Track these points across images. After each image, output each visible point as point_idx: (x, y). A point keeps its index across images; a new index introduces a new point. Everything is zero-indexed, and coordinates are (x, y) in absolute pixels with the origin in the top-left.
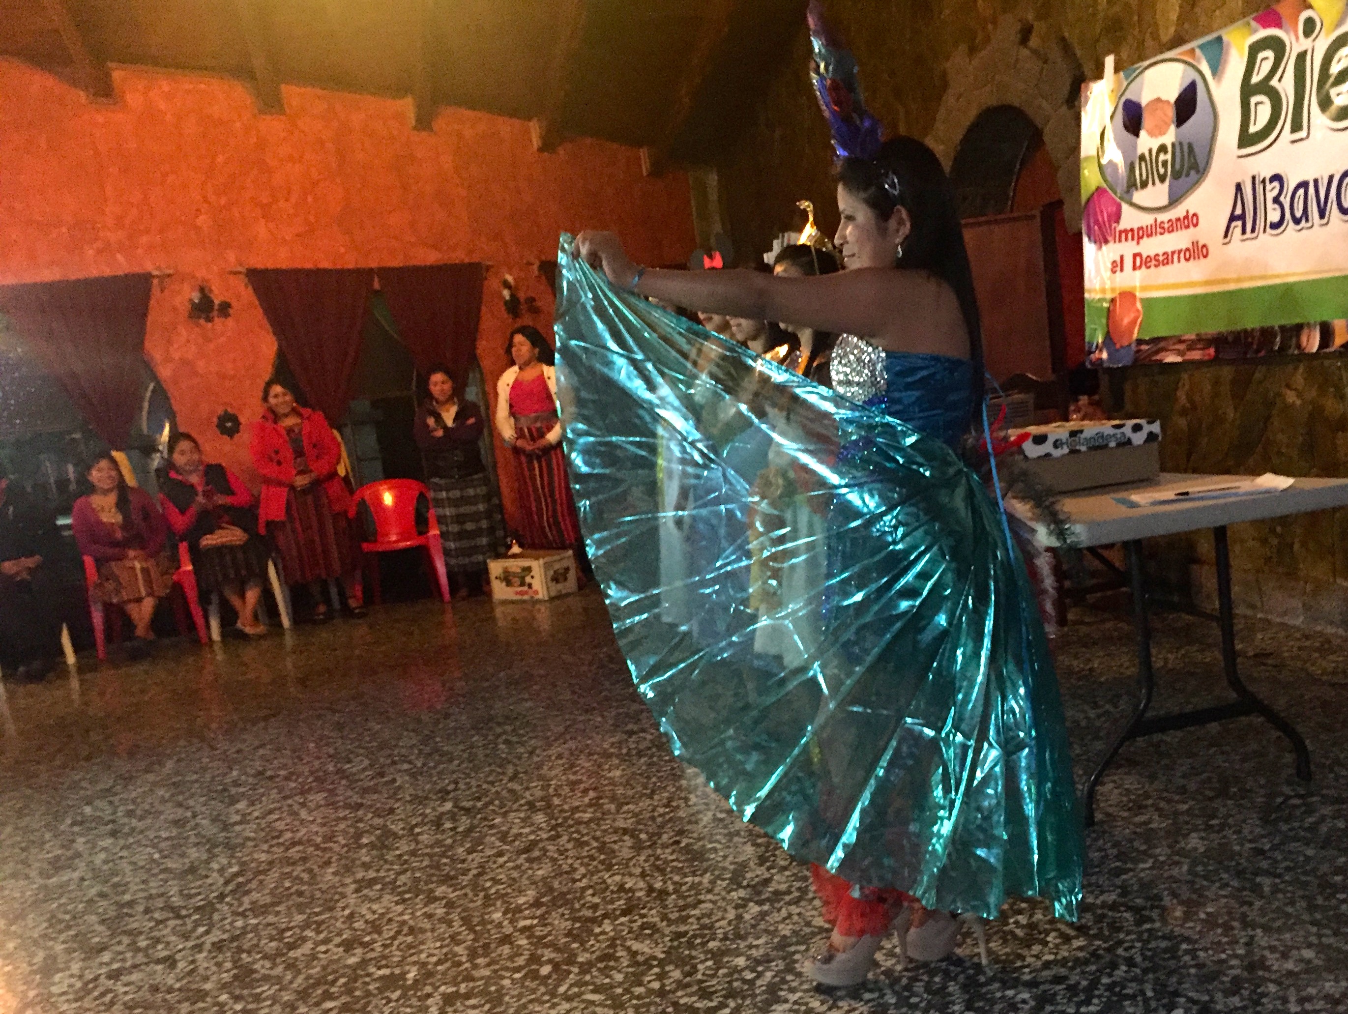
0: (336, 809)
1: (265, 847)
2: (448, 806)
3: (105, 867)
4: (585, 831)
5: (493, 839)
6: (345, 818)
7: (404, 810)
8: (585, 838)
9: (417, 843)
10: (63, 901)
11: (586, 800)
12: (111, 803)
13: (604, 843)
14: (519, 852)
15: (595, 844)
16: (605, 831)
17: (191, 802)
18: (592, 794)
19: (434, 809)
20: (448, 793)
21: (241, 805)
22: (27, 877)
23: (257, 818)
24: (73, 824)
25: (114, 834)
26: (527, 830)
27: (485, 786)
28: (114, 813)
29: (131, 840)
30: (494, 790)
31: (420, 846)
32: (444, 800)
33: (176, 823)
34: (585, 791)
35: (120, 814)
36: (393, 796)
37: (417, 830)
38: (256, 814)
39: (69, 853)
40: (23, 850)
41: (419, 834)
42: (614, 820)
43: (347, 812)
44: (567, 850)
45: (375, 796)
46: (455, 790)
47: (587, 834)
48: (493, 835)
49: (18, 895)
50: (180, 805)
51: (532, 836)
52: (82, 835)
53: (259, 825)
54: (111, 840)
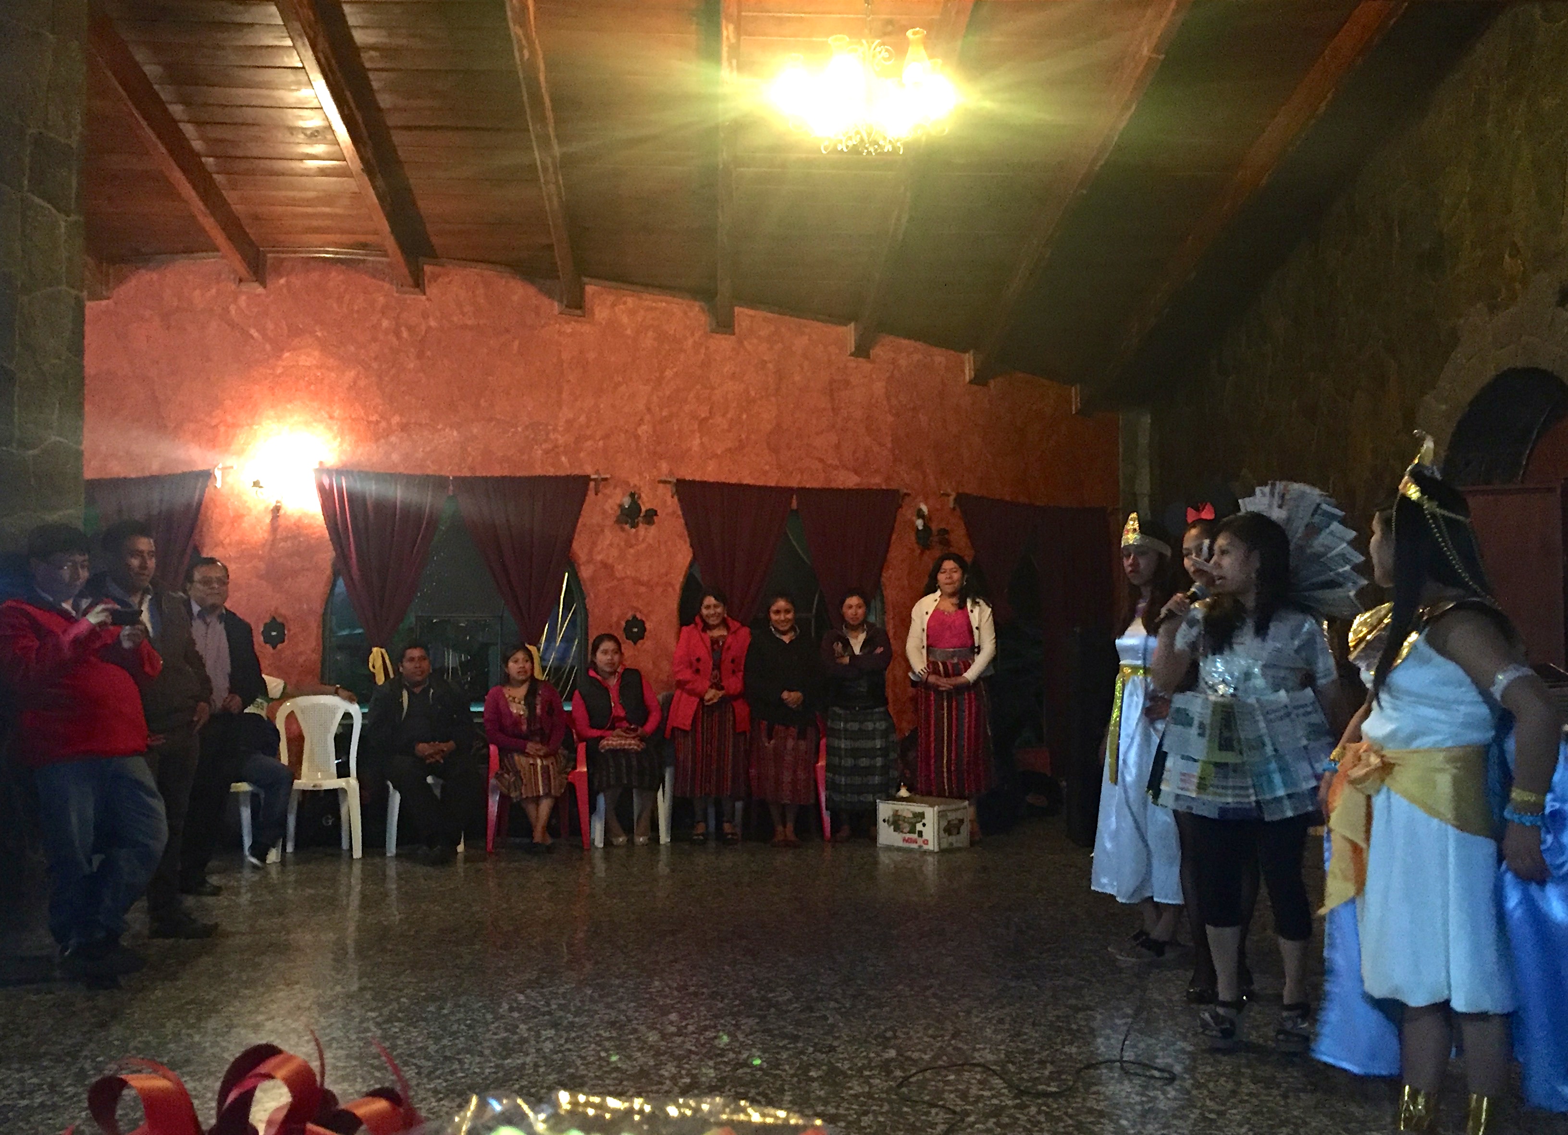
0: (773, 1036)
1: (711, 1063)
2: (892, 1053)
3: (555, 1057)
4: (1056, 1106)
5: (952, 1096)
6: (784, 1047)
7: (846, 1049)
8: (1056, 1113)
9: (871, 1086)
10: (525, 1083)
11: (1047, 1073)
12: (542, 995)
13: (1080, 1123)
14: (987, 1116)
15: (1070, 1122)
16: (1078, 1109)
17: (622, 1006)
18: (1050, 1068)
19: (878, 1055)
20: (888, 1039)
21: (673, 1017)
22: (481, 1054)
23: (694, 1033)
24: (511, 1009)
25: (555, 1025)
26: (987, 1093)
27: (926, 1039)
28: (548, 1004)
29: (573, 1035)
30: (938, 1045)
31: (874, 1089)
32: (886, 1048)
33: (612, 1024)
34: (1042, 1063)
35: (554, 1007)
36: (829, 1032)
37: (867, 1073)
38: (691, 1028)
39: (516, 1037)
40: (470, 1027)
41: (870, 1077)
42: (1084, 1099)
43: (786, 1042)
44: (1039, 1122)
45: (811, 1030)
46: (896, 1037)
47: (1058, 1109)
48: (951, 1092)
49: (477, 1070)
50: (609, 1006)
51: (995, 1101)
52: (524, 1022)
53: (698, 1039)
54: (553, 1032)
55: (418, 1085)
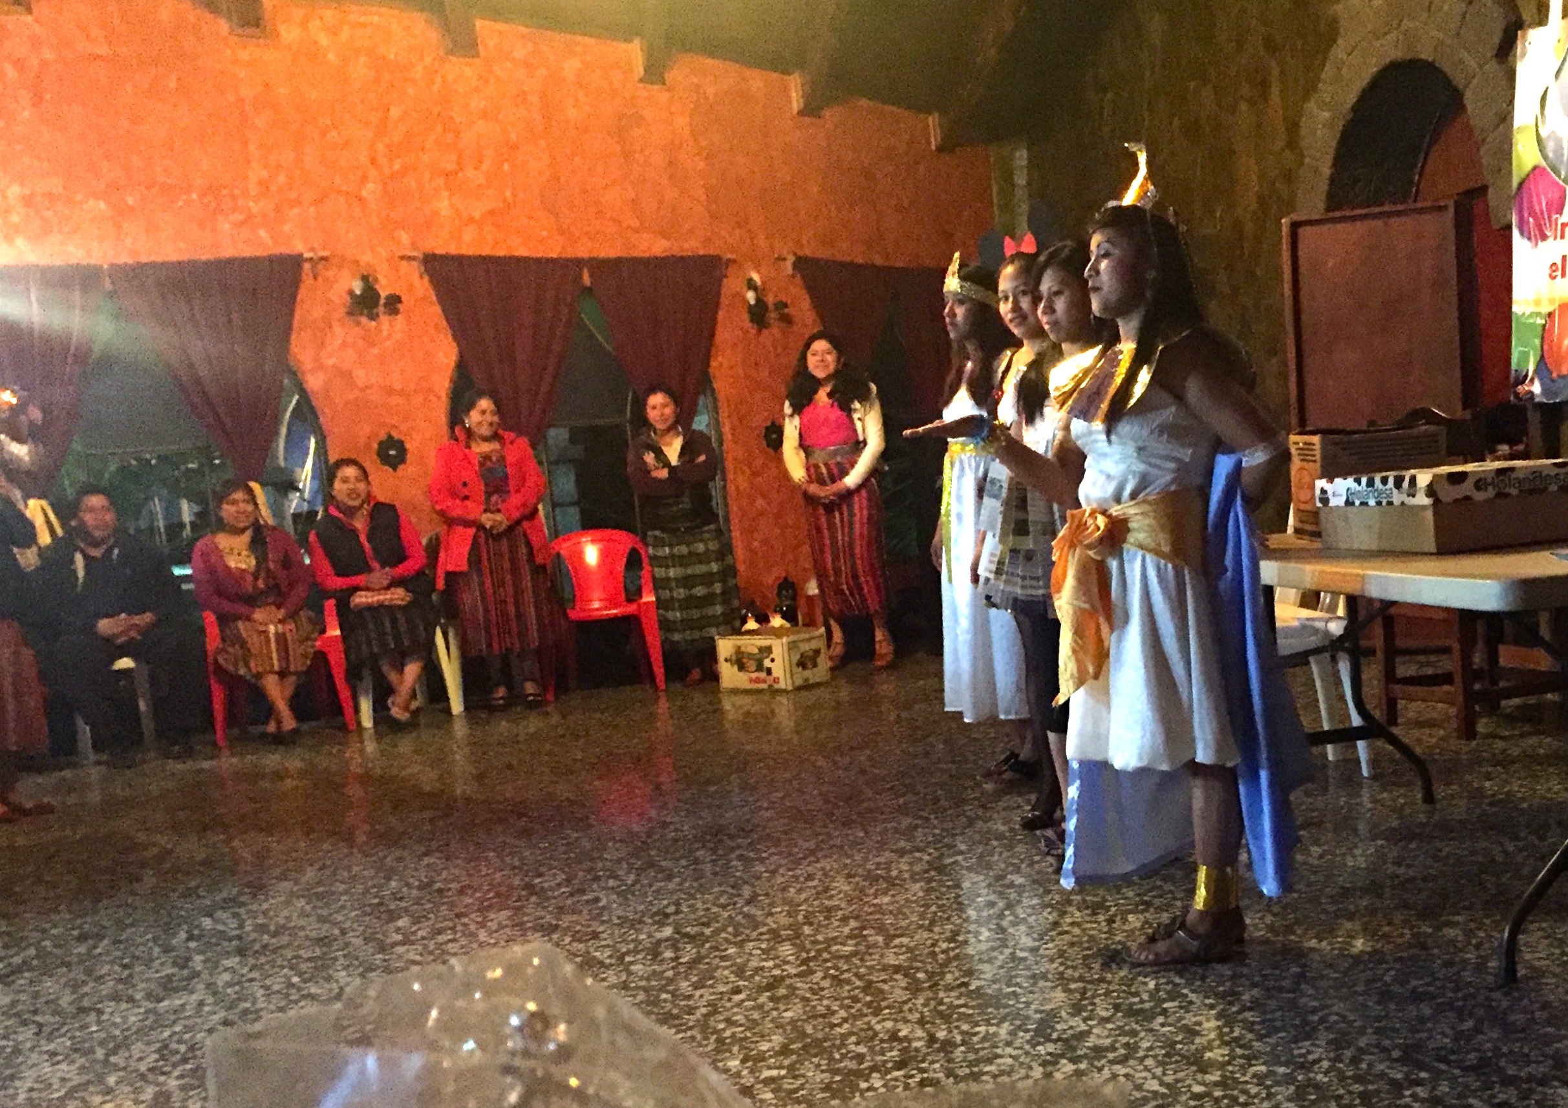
2: (668, 931)
3: (229, 991)
4: (845, 967)
5: (726, 972)
7: (612, 934)
8: (846, 976)
9: (630, 973)
10: (177, 1029)
11: (846, 930)
12: (236, 915)
13: (870, 983)
14: (761, 990)
15: (858, 983)
16: (872, 967)
17: (340, 918)
18: (853, 924)
19: (650, 936)
20: (667, 916)
21: (403, 924)
22: (131, 999)
23: (423, 938)
24: (190, 938)
25: (241, 952)
26: (771, 964)
27: (715, 909)
28: (241, 926)
29: (263, 960)
30: (726, 914)
31: (632, 979)
32: (662, 924)
33: (319, 941)
34: (845, 920)
35: (248, 928)
36: (596, 918)
37: (629, 959)
38: (420, 933)
39: (184, 974)
40: (125, 967)
41: (631, 963)
42: (882, 956)
44: (823, 989)
45: (575, 918)
46: (677, 912)
47: (847, 971)
48: (726, 968)
49: (118, 1020)
50: (322, 920)
51: (777, 972)
52: (200, 953)
53: (425, 946)
54: (237, 959)
55: (32, 1049)
